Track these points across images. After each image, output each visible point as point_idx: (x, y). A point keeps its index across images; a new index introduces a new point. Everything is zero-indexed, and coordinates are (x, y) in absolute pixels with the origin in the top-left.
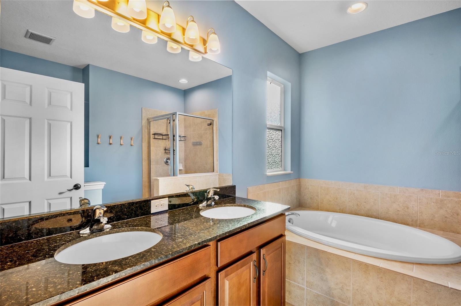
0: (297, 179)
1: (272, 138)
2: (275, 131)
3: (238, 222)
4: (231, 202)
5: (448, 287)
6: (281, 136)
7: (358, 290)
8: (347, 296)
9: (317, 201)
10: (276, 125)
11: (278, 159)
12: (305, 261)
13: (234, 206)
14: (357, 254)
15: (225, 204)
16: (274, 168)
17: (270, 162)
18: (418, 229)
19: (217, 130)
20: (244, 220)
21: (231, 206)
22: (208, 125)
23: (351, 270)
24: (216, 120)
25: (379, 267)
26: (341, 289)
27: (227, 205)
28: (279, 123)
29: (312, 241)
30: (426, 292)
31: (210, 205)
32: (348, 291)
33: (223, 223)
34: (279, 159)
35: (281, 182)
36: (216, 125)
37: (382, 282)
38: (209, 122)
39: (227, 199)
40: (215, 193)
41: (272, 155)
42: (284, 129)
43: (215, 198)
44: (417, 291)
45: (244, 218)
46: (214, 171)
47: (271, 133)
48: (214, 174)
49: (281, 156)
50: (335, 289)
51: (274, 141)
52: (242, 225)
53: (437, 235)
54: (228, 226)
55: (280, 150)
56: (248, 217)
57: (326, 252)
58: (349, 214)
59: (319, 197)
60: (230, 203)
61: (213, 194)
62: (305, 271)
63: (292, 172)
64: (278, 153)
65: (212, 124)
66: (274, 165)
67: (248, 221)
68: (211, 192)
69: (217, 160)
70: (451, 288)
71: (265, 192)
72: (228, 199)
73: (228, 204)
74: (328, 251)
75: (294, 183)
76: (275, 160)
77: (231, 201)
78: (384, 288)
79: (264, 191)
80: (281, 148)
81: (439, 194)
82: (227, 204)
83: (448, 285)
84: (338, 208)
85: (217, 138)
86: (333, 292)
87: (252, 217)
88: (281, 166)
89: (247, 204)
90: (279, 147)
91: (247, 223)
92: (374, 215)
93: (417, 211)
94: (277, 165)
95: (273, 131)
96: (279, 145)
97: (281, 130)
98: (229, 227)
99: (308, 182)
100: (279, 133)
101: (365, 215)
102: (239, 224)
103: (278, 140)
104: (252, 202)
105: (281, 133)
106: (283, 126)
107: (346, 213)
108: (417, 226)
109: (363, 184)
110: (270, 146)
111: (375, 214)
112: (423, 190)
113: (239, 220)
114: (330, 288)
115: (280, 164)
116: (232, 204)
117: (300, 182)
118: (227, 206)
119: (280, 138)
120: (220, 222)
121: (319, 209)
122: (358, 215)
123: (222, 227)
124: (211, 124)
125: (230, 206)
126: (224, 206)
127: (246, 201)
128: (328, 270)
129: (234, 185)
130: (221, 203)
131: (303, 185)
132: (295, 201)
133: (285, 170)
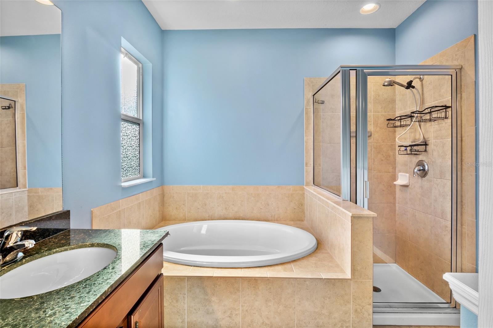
0: (160, 187)
1: (126, 133)
2: (131, 125)
3: (87, 290)
4: (62, 244)
5: (322, 279)
6: (139, 132)
7: (248, 311)
8: (236, 323)
9: (183, 210)
10: (132, 115)
11: (134, 163)
12: (186, 296)
13: (70, 250)
14: (243, 268)
15: (50, 250)
16: (130, 175)
17: (125, 167)
18: (276, 224)
19: (23, 118)
20: (100, 280)
21: (64, 251)
22: (3, 109)
23: (240, 291)
24: (20, 101)
25: (267, 277)
26: (230, 317)
27: (55, 250)
28: (136, 115)
29: (191, 266)
30: (306, 290)
31: (12, 260)
32: (237, 316)
33: (52, 303)
34: (136, 163)
35: (141, 194)
36: (22, 109)
37: (270, 293)
38: (7, 104)
39: (52, 238)
40: (26, 235)
41: (127, 157)
42: (143, 123)
43: (26, 246)
44: (300, 291)
45: (98, 274)
46: (17, 186)
47: (125, 127)
48: (18, 190)
49: (139, 159)
50: (223, 319)
51: (129, 137)
52: (99, 296)
53: (291, 227)
54: (67, 309)
55: (137, 150)
56: (106, 271)
57: (212, 277)
58: (218, 220)
59: (185, 206)
60: (60, 247)
61: (19, 239)
62: (185, 309)
63: (155, 179)
64: (135, 154)
65: (13, 106)
66: (129, 171)
67: (108, 281)
68: (14, 235)
69: (25, 167)
70: (325, 279)
71: (120, 211)
72: (56, 238)
73: (57, 249)
74: (214, 276)
75: (156, 192)
76: (131, 165)
77: (62, 242)
78: (273, 299)
79: (118, 210)
80: (138, 148)
81: (290, 189)
82: (55, 248)
83: (322, 276)
84: (207, 216)
85: (23, 132)
86: (221, 323)
87: (113, 268)
88: (140, 171)
89: (96, 241)
90: (137, 147)
91: (109, 286)
92: (241, 217)
93: (275, 207)
94: (133, 171)
95: (128, 124)
96: (136, 143)
97: (139, 124)
98: (69, 310)
99: (172, 190)
100: (136, 127)
101: (233, 218)
102: (91, 293)
103: (135, 137)
104: (104, 234)
105: (138, 128)
106: (141, 118)
107: (215, 220)
108: (275, 221)
109: (231, 186)
110: (125, 145)
111: (242, 215)
112: (279, 186)
113: (89, 285)
114: (216, 320)
115: (137, 170)
116: (65, 247)
117: (163, 191)
118: (54, 253)
119: (138, 135)
120: (44, 303)
121: (186, 219)
122: (227, 219)
123: (50, 316)
124: (9, 108)
125: (61, 251)
126: (48, 255)
127: (94, 235)
128: (214, 299)
129: (66, 209)
130: (40, 249)
131: (167, 193)
132: (158, 214)
133: (144, 177)
